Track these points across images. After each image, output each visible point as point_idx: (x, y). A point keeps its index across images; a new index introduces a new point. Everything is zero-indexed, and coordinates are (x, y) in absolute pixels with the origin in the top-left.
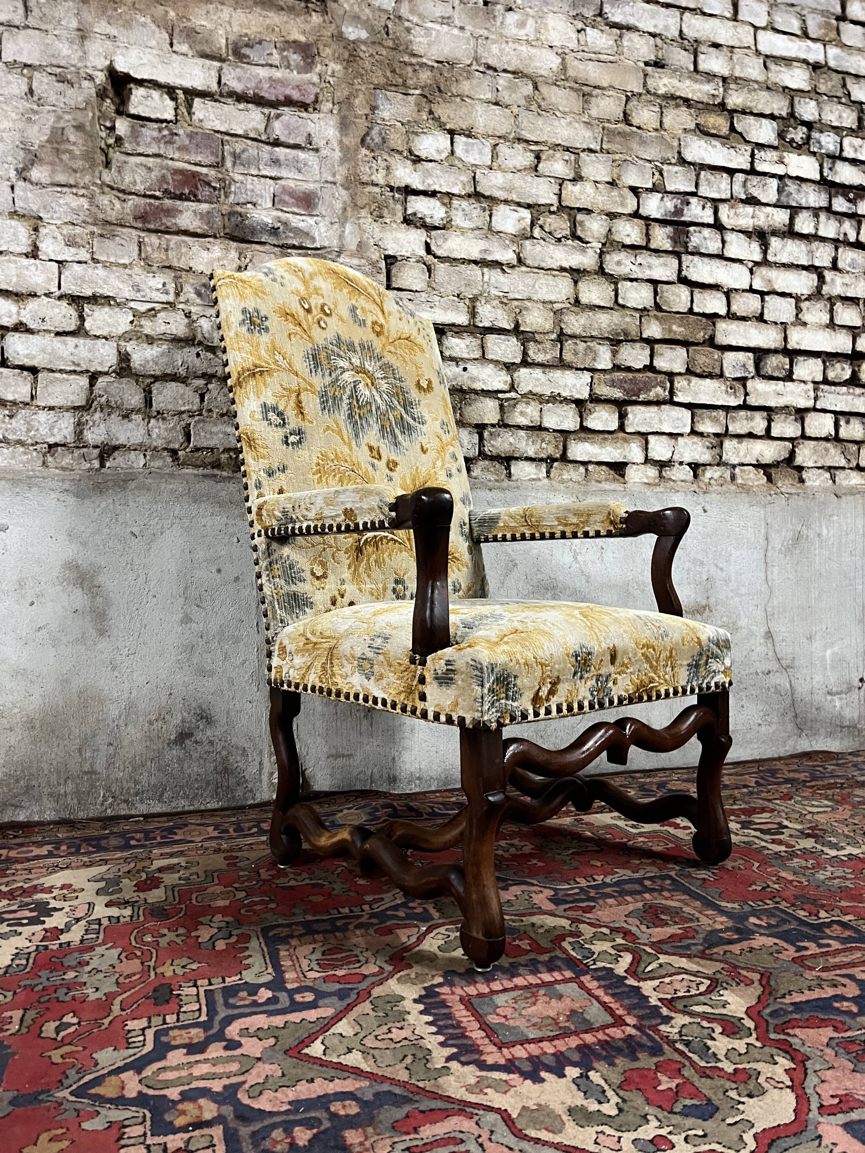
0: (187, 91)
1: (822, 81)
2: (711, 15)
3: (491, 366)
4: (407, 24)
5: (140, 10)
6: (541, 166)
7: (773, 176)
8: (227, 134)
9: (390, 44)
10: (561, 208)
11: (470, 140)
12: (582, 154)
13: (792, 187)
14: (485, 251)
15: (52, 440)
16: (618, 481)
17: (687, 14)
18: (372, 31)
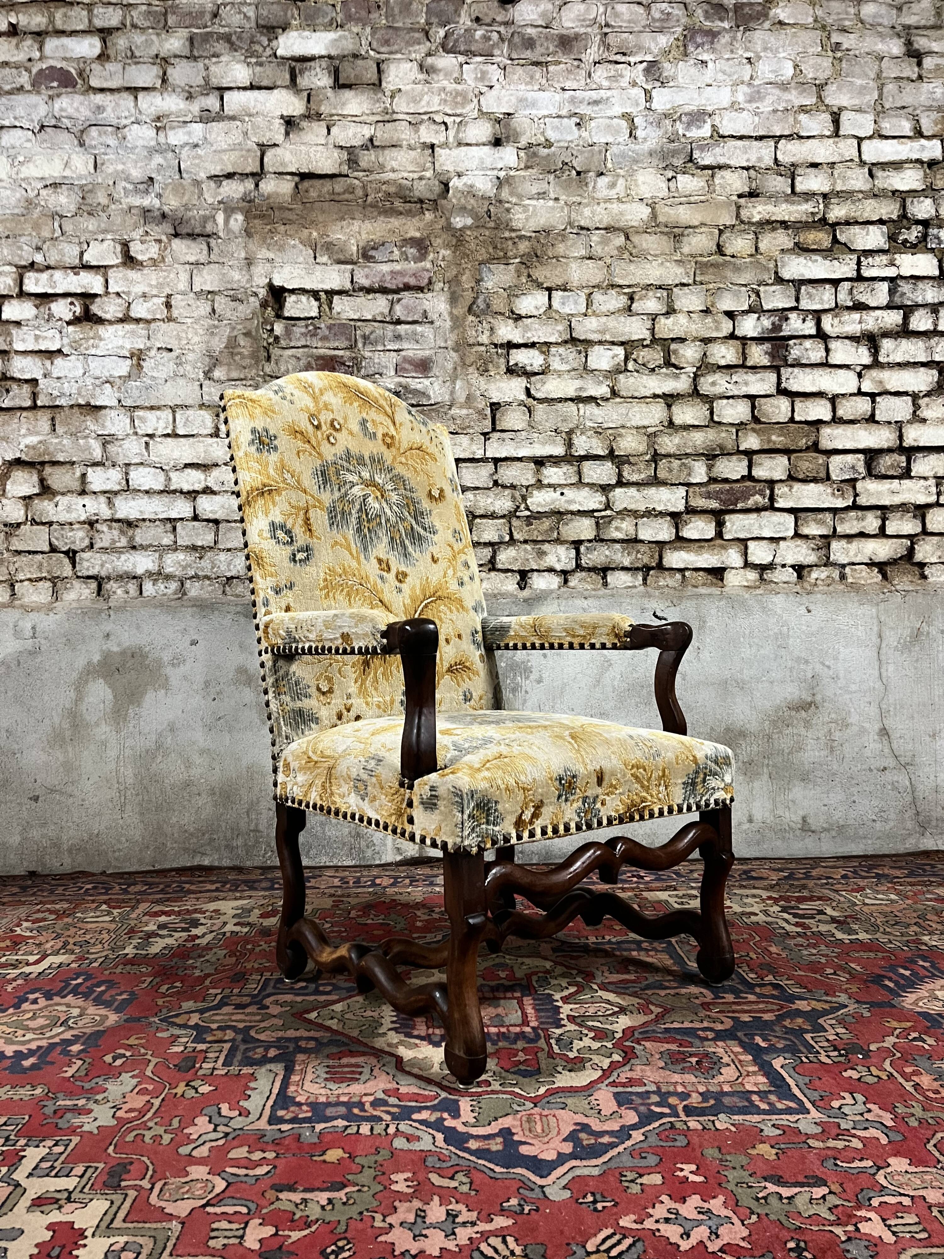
0: (326, 292)
1: (938, 177)
2: (808, 137)
3: (587, 489)
4: (507, 205)
5: (290, 236)
6: (634, 305)
7: (883, 279)
8: (359, 320)
9: (492, 224)
10: (655, 340)
11: (566, 293)
12: (675, 290)
13: (905, 287)
14: (581, 389)
15: (229, 574)
16: (716, 585)
17: (783, 141)
18: (476, 217)
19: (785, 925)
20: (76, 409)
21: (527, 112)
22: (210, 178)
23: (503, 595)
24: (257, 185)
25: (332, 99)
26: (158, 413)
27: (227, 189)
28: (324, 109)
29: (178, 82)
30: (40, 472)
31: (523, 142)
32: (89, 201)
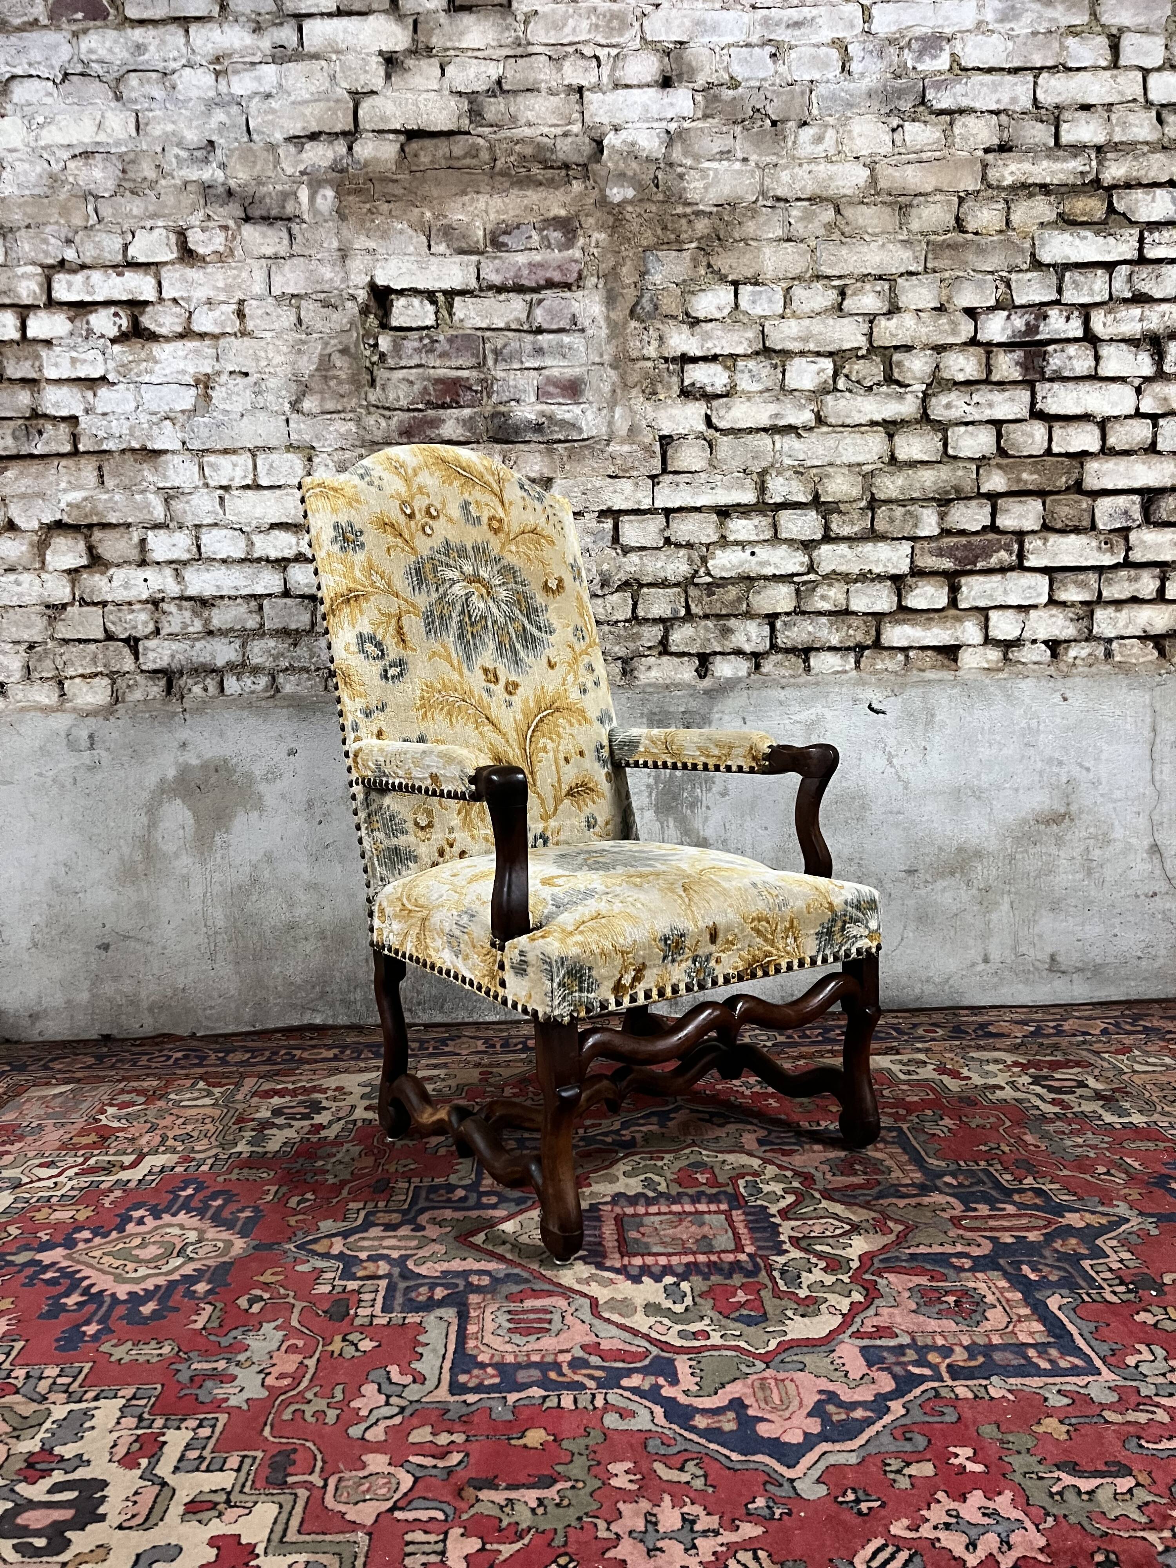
0: (445, 293)
2: (1079, 69)
3: (785, 547)
4: (679, 170)
5: (396, 217)
6: (845, 303)
7: (1173, 261)
8: (488, 329)
9: (660, 196)
10: (872, 349)
11: (757, 288)
12: (899, 280)
14: (777, 415)
16: (948, 668)
17: (1045, 75)
18: (640, 187)
19: (1039, 1103)
20: (128, 454)
21: (705, 40)
22: (289, 139)
23: (678, 686)
24: (350, 148)
25: (447, 28)
26: (234, 458)
27: (311, 154)
28: (436, 41)
29: (240, 9)
30: (87, 538)
31: (701, 81)
32: (131, 175)
